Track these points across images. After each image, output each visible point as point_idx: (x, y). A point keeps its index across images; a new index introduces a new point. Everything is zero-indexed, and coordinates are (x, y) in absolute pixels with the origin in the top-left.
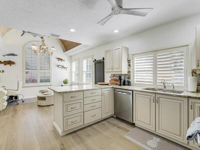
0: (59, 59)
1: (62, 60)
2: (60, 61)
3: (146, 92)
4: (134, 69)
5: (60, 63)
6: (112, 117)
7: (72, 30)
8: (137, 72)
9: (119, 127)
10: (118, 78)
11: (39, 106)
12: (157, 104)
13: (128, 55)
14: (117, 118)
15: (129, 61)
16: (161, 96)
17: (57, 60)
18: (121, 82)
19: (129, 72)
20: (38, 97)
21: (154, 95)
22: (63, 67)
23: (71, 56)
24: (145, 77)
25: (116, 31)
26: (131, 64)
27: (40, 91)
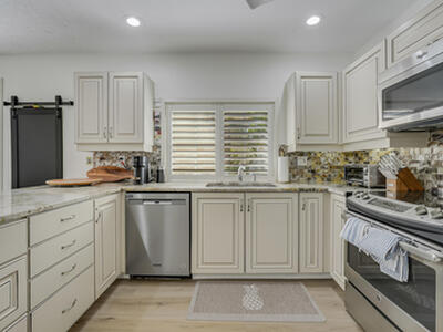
3: (216, 191)
4: (169, 139)
6: (118, 281)
8: (176, 148)
9: (160, 304)
10: (131, 163)
12: (248, 214)
13: (154, 102)
14: (136, 278)
15: (156, 118)
16: (254, 195)
18: (139, 175)
19: (156, 147)
21: (241, 196)
24: (196, 160)
25: (133, 22)
26: (163, 126)
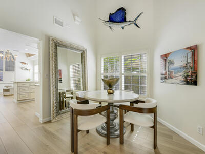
0: (23, 63)
1: (25, 63)
2: (24, 64)
5: (23, 66)
7: (27, 50)
11: (4, 96)
17: (21, 64)
20: (4, 90)
22: (26, 69)
23: (33, 61)
27: (6, 86)
